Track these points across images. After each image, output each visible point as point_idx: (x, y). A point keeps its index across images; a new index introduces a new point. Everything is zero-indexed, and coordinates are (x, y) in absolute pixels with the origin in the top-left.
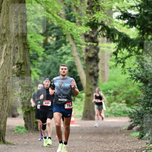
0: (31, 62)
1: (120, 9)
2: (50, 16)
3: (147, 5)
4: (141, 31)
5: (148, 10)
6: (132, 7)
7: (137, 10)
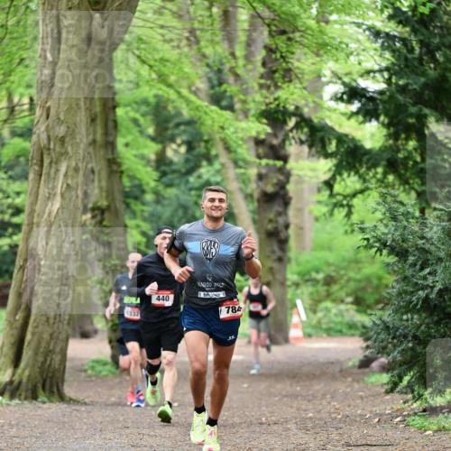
0: (128, 205)
1: (340, 79)
2: (172, 95)
3: (406, 66)
4: (392, 130)
5: (408, 79)
6: (368, 72)
7: (381, 79)
